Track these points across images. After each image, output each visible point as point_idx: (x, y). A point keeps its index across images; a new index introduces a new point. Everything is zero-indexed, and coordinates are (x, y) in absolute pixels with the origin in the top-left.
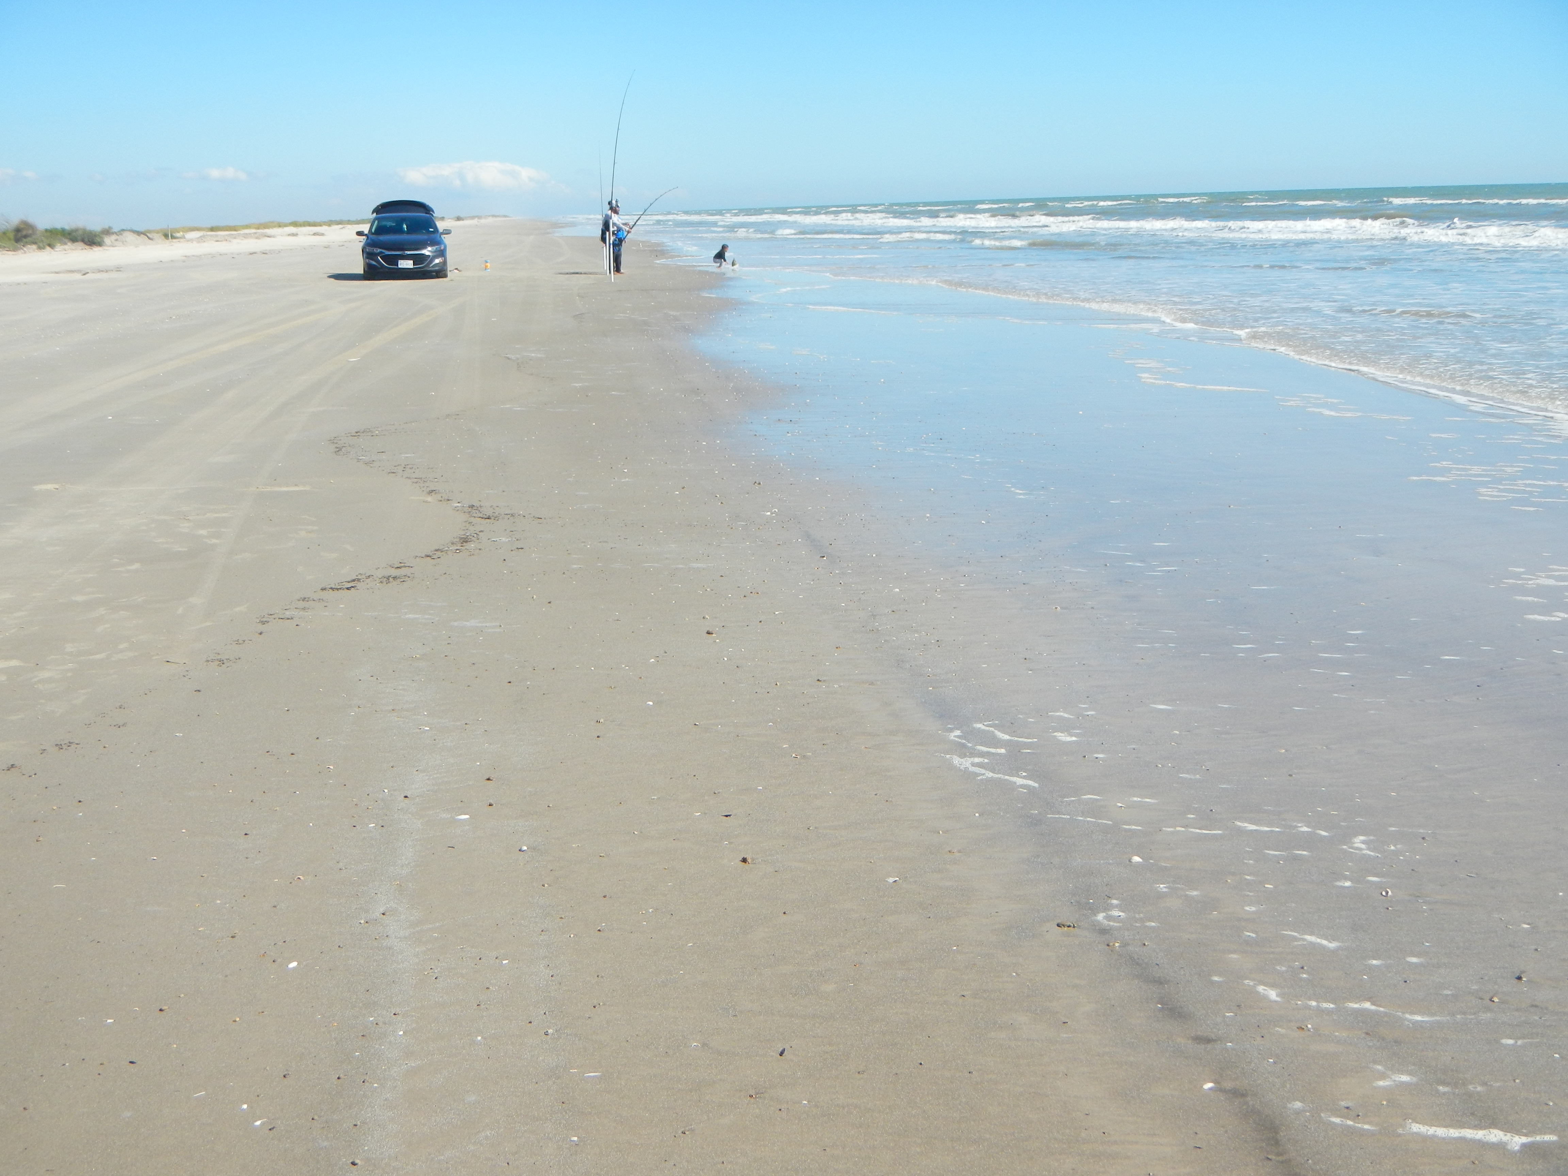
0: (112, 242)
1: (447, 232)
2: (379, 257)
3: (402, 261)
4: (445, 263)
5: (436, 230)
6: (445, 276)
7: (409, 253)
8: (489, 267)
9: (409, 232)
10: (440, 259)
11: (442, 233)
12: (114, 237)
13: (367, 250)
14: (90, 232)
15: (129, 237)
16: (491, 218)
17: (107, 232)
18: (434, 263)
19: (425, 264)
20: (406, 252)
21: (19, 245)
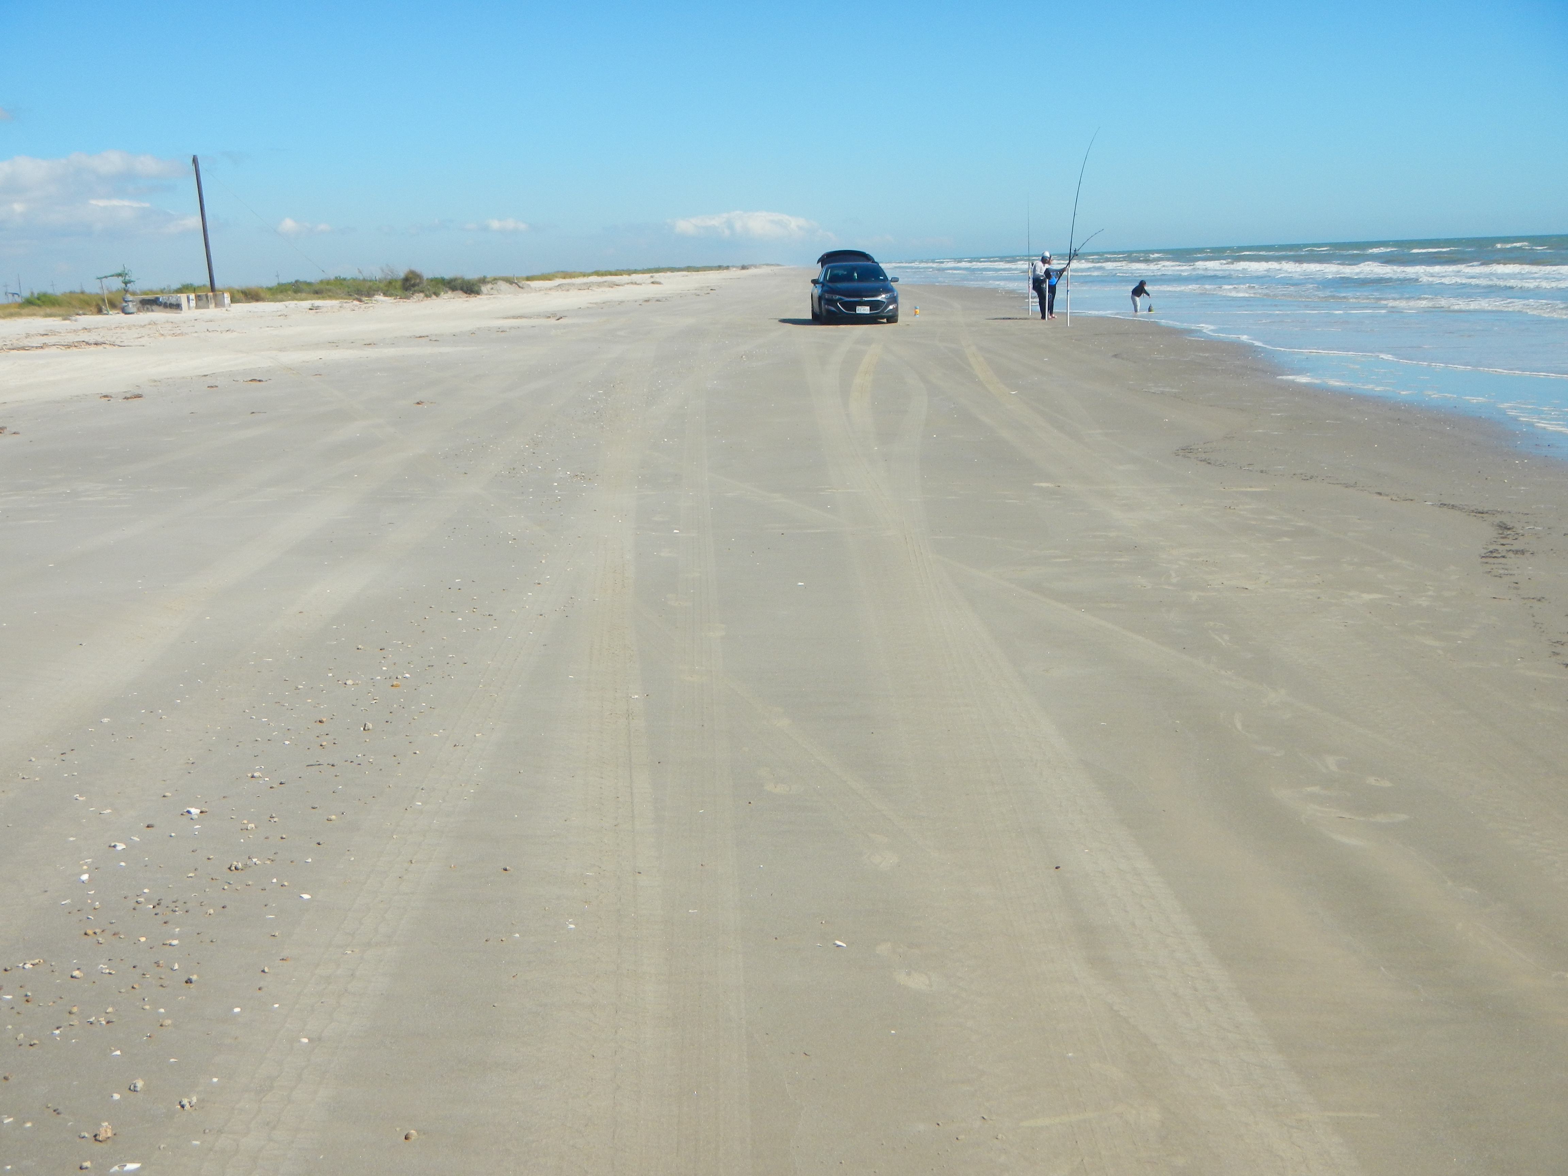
0: (488, 291)
1: (895, 280)
2: (838, 304)
3: (860, 307)
4: (896, 309)
5: (886, 278)
6: (896, 321)
7: (866, 299)
8: (918, 313)
9: (860, 279)
10: (893, 305)
11: (891, 281)
12: (489, 286)
13: (826, 297)
14: (469, 282)
15: (503, 285)
16: (765, 266)
17: (483, 281)
18: (888, 309)
19: (879, 310)
20: (864, 299)
21: (408, 293)
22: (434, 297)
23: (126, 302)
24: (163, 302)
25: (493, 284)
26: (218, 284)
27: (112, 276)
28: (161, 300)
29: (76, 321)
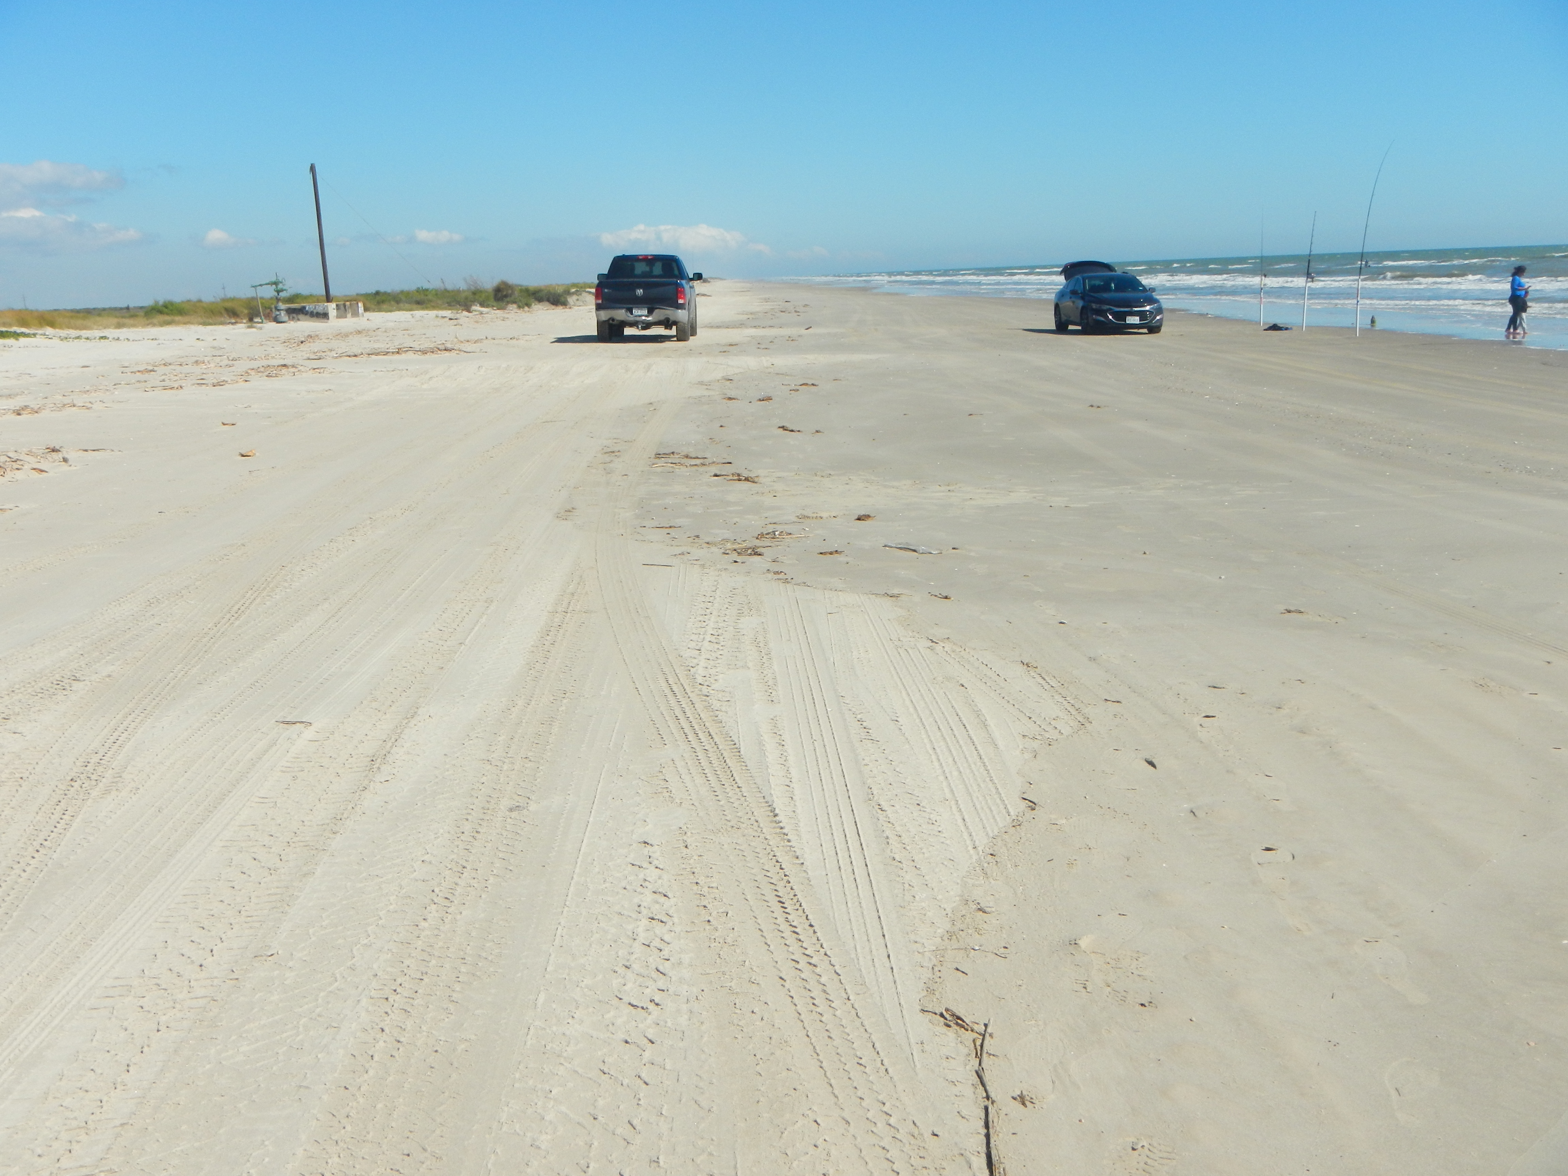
1: (1155, 291)
2: (1108, 314)
3: (1130, 317)
4: (1161, 320)
5: (1145, 289)
6: (1162, 332)
7: (1136, 309)
10: (1158, 315)
11: (1152, 292)
18: (1154, 320)
21: (503, 304)
22: (526, 308)
23: (279, 310)
24: (310, 311)
25: (578, 296)
26: (332, 292)
27: (266, 284)
28: (307, 309)
29: (261, 328)
